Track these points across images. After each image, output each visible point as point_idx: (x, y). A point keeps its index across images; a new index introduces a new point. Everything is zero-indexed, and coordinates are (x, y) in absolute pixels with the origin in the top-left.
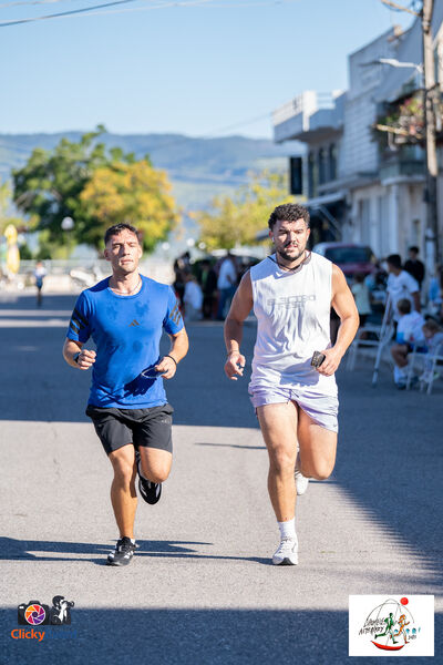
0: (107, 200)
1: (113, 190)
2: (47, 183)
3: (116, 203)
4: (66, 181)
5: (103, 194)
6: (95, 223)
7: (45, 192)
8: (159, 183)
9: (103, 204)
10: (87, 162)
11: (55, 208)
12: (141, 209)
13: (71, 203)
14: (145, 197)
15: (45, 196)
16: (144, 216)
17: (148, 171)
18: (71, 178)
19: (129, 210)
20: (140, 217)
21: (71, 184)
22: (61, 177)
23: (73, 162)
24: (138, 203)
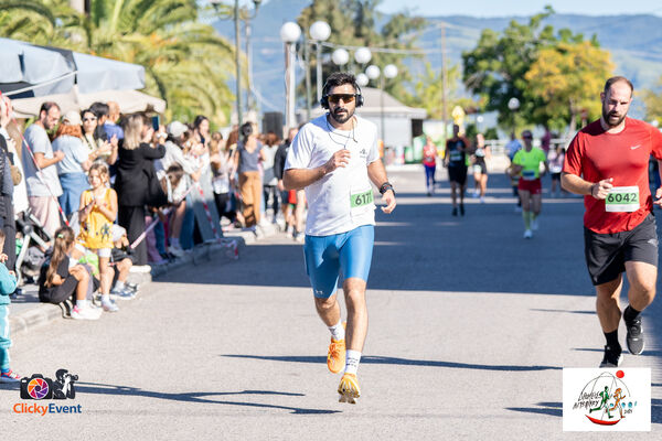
0: (551, 79)
1: (557, 71)
2: (496, 64)
3: (561, 83)
4: (516, 62)
5: (549, 74)
6: (541, 103)
7: (495, 73)
8: (603, 63)
9: (548, 83)
10: (536, 43)
11: (504, 89)
12: (586, 88)
13: (519, 83)
14: (589, 76)
15: (495, 76)
16: (588, 94)
17: (592, 51)
18: (520, 58)
19: (573, 89)
20: (583, 96)
21: (521, 64)
22: (511, 58)
23: (523, 44)
24: (582, 82)
